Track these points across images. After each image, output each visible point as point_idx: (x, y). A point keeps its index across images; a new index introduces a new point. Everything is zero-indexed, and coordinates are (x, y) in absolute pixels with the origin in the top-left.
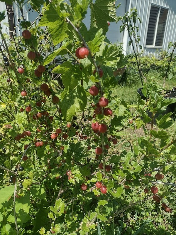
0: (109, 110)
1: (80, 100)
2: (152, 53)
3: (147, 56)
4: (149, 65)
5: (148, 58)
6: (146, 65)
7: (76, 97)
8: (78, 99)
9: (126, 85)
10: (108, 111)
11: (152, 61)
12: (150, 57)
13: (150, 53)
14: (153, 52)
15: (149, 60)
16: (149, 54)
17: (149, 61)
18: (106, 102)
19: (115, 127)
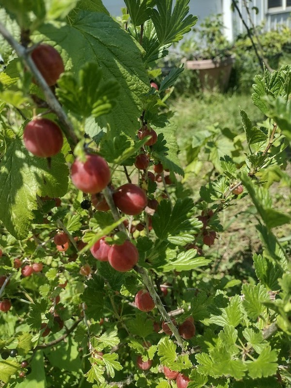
0: (128, 194)
1: (40, 172)
2: (282, 22)
3: (272, 30)
4: (278, 45)
5: (276, 34)
6: (274, 46)
7: (26, 165)
8: (33, 169)
9: (239, 93)
10: (127, 197)
11: (284, 38)
12: (279, 31)
13: (278, 24)
14: (285, 20)
15: (278, 36)
16: (277, 26)
17: (278, 38)
18: (91, 174)
19: (171, 239)
